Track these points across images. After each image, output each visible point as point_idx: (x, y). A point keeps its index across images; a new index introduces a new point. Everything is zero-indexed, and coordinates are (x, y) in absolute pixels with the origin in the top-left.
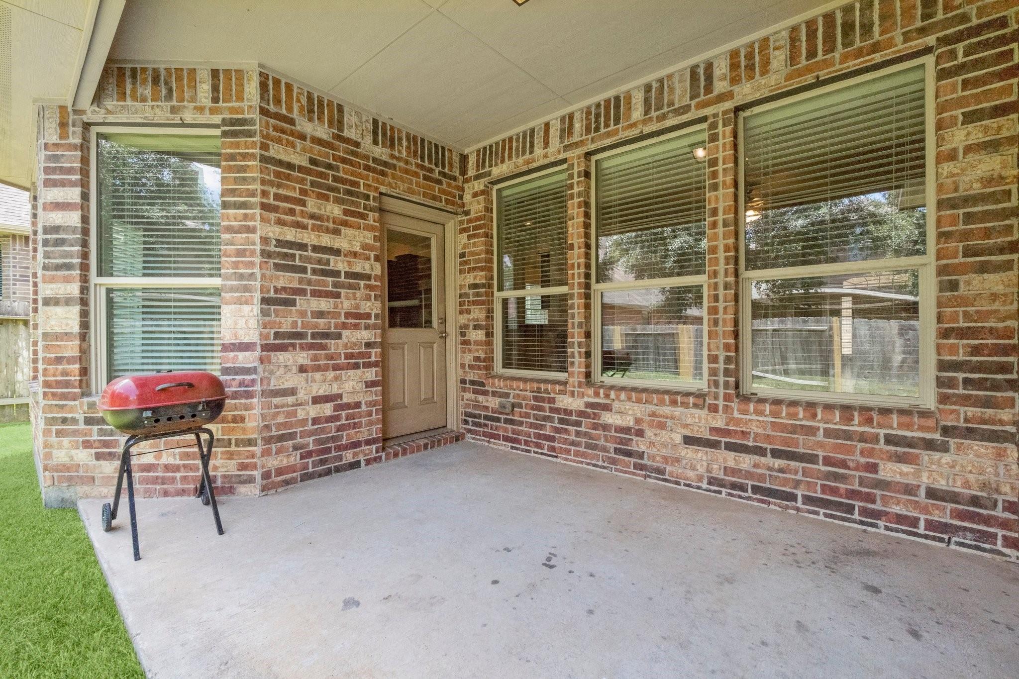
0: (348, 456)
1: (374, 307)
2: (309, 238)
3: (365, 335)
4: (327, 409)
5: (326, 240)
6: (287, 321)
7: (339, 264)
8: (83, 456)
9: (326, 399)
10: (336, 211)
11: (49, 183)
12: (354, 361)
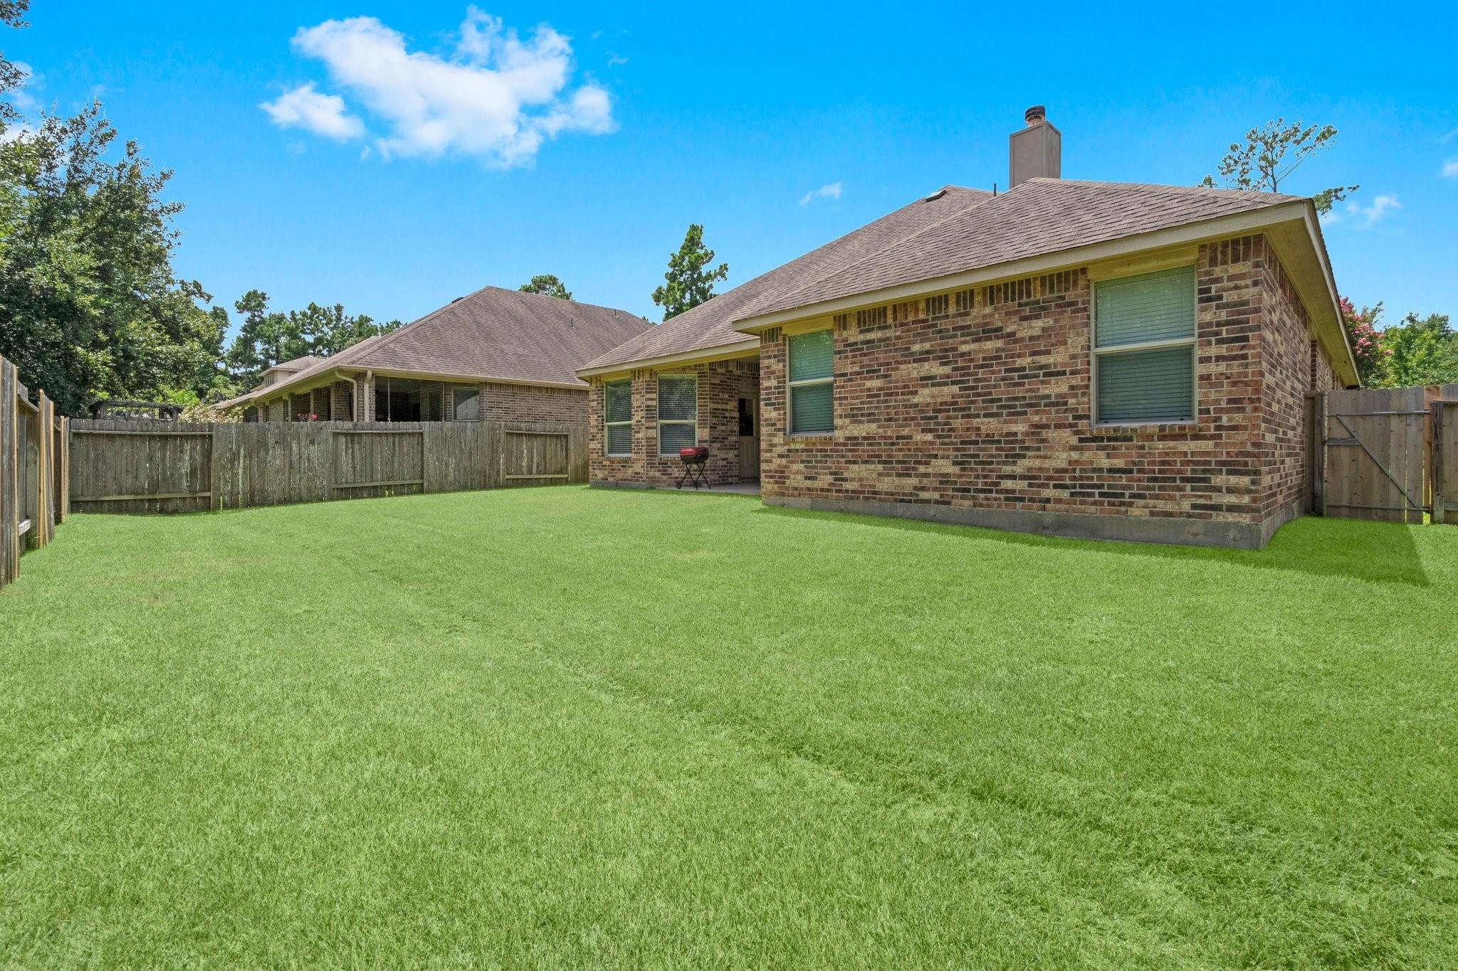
0: (730, 480)
1: (737, 428)
2: (720, 407)
3: (734, 438)
4: (725, 463)
5: (724, 407)
6: (716, 434)
7: (728, 414)
8: (658, 474)
9: (725, 459)
10: (726, 396)
11: (647, 393)
12: (732, 447)
